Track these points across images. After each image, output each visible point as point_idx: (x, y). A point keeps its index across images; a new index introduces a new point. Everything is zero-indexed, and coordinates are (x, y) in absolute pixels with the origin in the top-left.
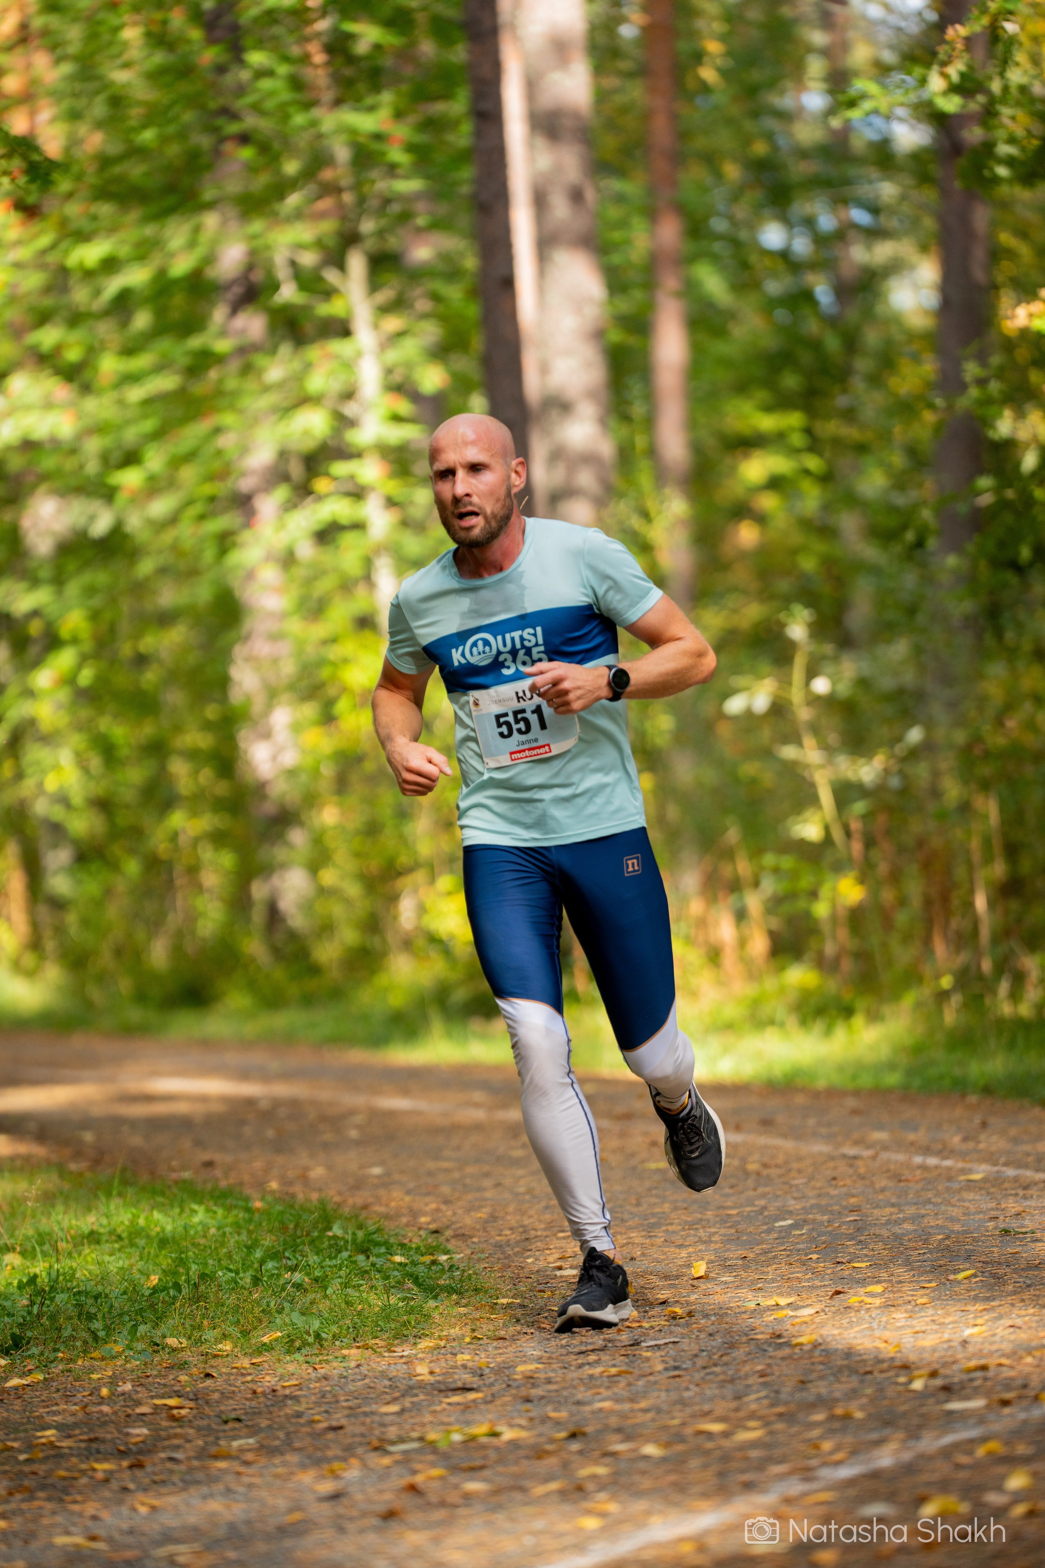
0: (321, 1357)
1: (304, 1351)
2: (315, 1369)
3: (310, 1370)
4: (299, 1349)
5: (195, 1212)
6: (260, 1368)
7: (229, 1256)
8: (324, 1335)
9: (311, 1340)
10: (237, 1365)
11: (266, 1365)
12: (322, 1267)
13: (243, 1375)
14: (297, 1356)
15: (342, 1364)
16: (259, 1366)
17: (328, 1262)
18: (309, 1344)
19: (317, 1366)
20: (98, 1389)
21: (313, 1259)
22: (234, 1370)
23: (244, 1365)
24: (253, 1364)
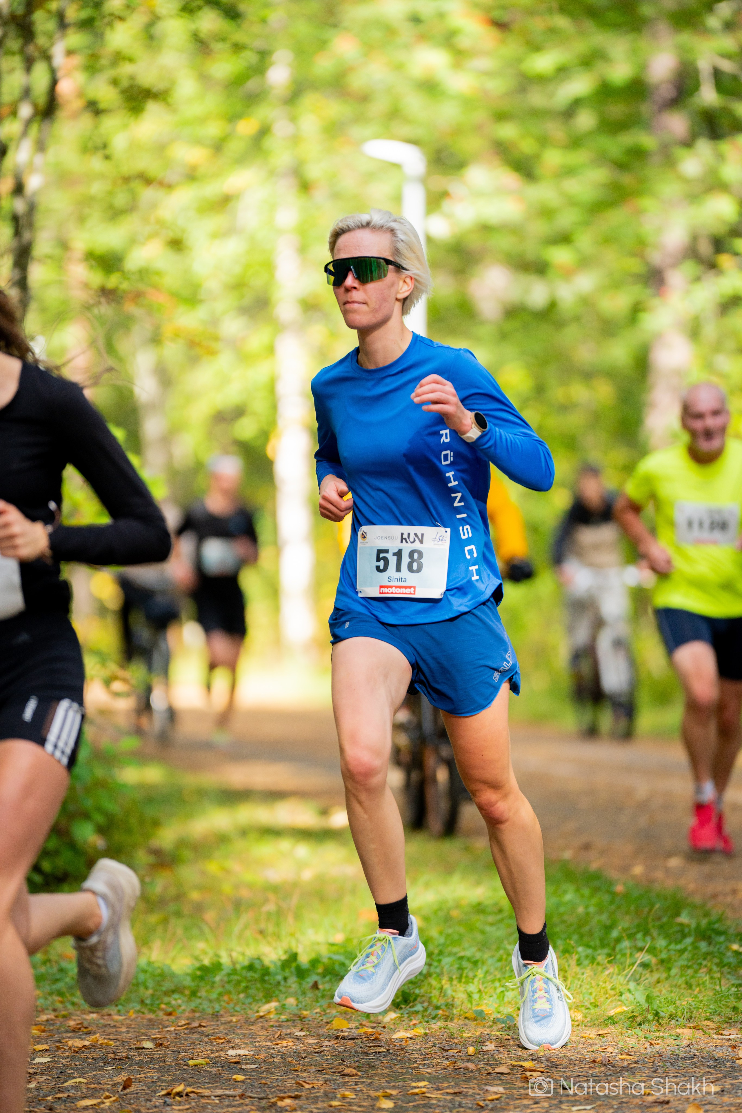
0: (657, 1034)
1: (645, 1027)
2: (651, 1044)
3: (647, 1045)
4: (640, 1025)
5: (565, 892)
6: (604, 1039)
7: (591, 933)
8: (662, 1014)
9: (650, 1017)
10: (585, 1035)
11: (609, 1037)
12: (669, 951)
13: (589, 1044)
14: (637, 1031)
15: (675, 1042)
16: (604, 1037)
17: (673, 946)
18: (649, 1021)
19: (653, 1042)
20: (465, 1046)
21: (661, 943)
22: (583, 1039)
23: (591, 1036)
24: (599, 1035)
